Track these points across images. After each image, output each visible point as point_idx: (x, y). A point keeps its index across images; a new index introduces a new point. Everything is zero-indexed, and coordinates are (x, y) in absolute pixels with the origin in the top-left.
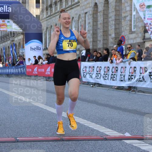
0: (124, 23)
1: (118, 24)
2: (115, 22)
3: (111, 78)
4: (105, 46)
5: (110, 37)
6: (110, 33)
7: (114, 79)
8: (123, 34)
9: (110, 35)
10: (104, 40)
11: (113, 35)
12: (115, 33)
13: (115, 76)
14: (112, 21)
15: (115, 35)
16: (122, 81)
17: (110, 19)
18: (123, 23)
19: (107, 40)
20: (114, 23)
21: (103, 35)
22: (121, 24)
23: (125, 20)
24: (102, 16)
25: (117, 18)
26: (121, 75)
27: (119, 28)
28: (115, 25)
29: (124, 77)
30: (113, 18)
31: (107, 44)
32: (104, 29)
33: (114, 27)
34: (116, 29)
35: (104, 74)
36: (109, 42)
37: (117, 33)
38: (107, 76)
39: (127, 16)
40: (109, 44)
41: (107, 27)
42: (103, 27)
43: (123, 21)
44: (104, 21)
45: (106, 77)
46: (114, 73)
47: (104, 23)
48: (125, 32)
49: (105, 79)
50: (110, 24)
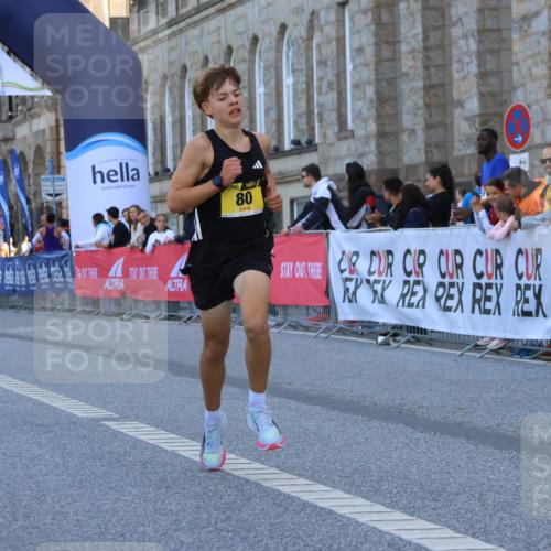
0: (519, 47)
1: (496, 52)
2: (480, 42)
3: (475, 301)
4: (437, 157)
5: (457, 112)
6: (456, 95)
7: (489, 305)
8: (519, 98)
9: (461, 104)
10: (429, 127)
11: (473, 105)
12: (482, 95)
13: (492, 292)
14: (465, 36)
15: (483, 105)
16: (527, 314)
17: (456, 32)
18: (515, 48)
19: (447, 126)
20: (473, 46)
21: (428, 106)
22: (510, 49)
23: (525, 34)
24: (418, 17)
25: (490, 24)
26: (518, 287)
27: (498, 73)
28: (480, 56)
29: (538, 296)
30: (471, 23)
31: (444, 145)
32: (428, 77)
33: (473, 68)
34: (483, 75)
35: (441, 284)
36: (457, 136)
37: (492, 94)
38: (454, 291)
39: (537, 14)
40: (456, 144)
41: (445, 67)
42: (426, 68)
43: (515, 36)
44: (426, 38)
45: (451, 297)
46: (484, 281)
47: (426, 49)
48: (530, 86)
49: (447, 309)
50: (455, 51)
